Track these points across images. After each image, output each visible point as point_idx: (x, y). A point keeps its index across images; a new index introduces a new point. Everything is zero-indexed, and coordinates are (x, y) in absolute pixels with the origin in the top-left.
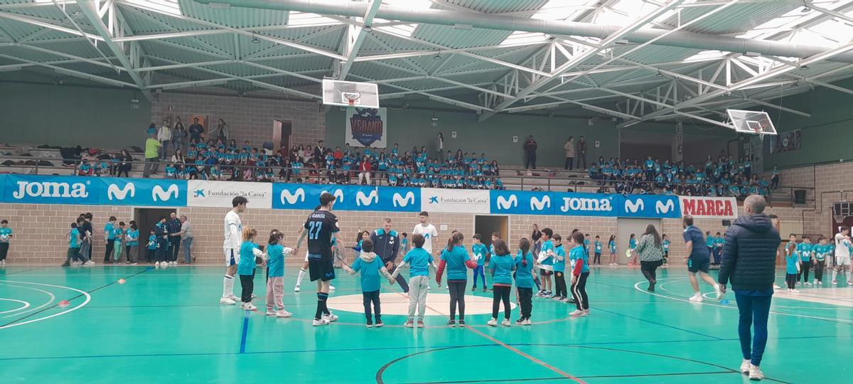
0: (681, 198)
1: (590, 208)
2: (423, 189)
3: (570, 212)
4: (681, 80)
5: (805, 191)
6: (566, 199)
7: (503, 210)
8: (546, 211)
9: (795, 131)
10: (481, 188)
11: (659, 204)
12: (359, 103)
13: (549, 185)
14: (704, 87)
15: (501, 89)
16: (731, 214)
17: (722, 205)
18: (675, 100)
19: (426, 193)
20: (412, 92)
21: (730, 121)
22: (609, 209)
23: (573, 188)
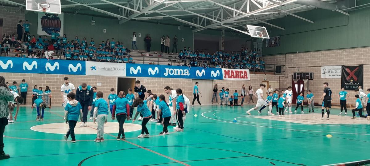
0: (223, 69)
1: (179, 74)
2: (87, 62)
3: (169, 76)
4: (225, 8)
5: (281, 67)
6: (167, 69)
7: (133, 75)
8: (156, 76)
9: (277, 37)
10: (121, 62)
11: (213, 72)
12: (49, 10)
13: (158, 61)
14: (236, 13)
15: (132, 7)
16: (247, 78)
17: (242, 73)
18: (222, 19)
19: (89, 64)
20: (79, 4)
21: (248, 31)
22: (188, 75)
23: (170, 63)
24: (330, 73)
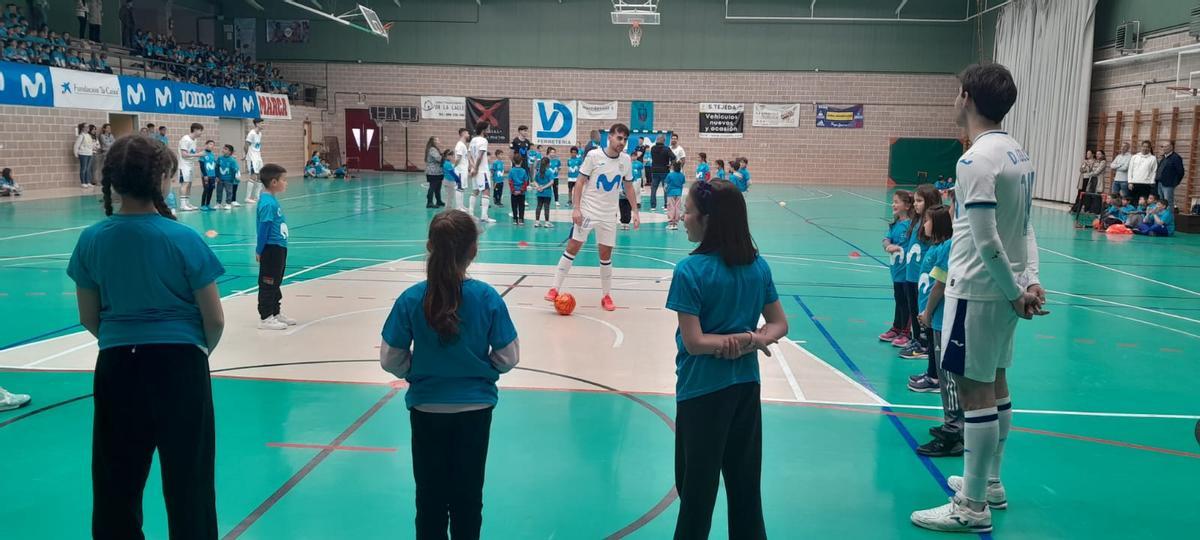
1: (201, 105)
2: (51, 69)
5: (316, 89)
6: (183, 92)
7: (133, 106)
8: (168, 108)
11: (245, 101)
16: (286, 114)
17: (281, 104)
22: (213, 106)
24: (442, 111)
